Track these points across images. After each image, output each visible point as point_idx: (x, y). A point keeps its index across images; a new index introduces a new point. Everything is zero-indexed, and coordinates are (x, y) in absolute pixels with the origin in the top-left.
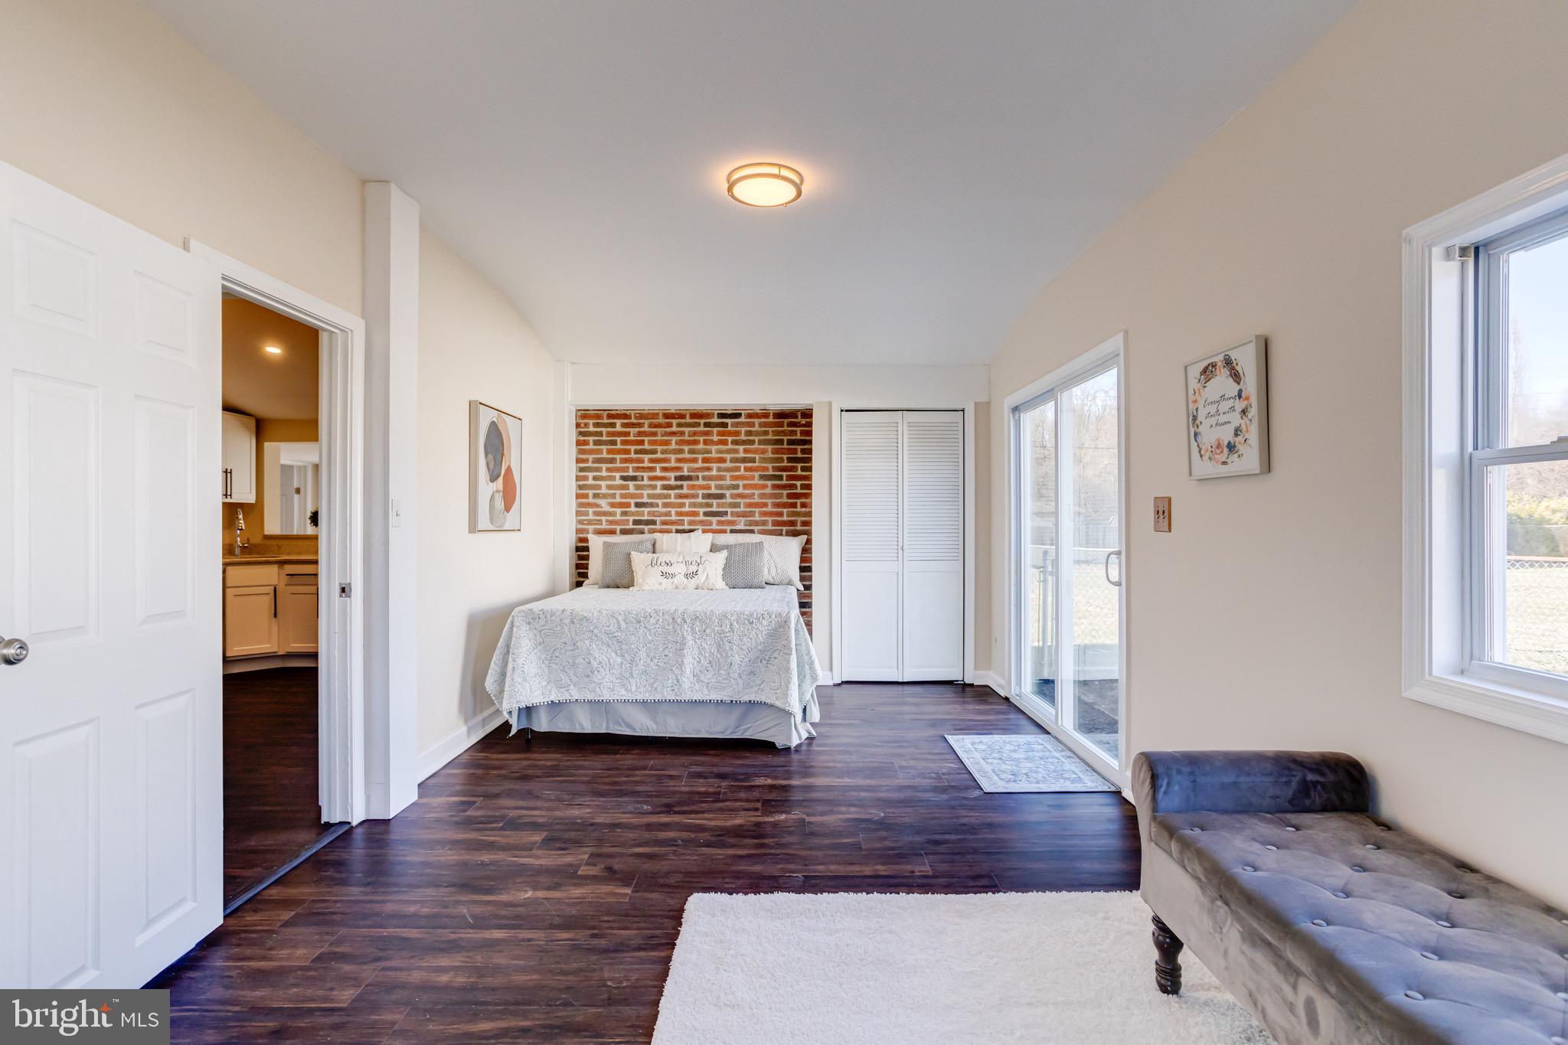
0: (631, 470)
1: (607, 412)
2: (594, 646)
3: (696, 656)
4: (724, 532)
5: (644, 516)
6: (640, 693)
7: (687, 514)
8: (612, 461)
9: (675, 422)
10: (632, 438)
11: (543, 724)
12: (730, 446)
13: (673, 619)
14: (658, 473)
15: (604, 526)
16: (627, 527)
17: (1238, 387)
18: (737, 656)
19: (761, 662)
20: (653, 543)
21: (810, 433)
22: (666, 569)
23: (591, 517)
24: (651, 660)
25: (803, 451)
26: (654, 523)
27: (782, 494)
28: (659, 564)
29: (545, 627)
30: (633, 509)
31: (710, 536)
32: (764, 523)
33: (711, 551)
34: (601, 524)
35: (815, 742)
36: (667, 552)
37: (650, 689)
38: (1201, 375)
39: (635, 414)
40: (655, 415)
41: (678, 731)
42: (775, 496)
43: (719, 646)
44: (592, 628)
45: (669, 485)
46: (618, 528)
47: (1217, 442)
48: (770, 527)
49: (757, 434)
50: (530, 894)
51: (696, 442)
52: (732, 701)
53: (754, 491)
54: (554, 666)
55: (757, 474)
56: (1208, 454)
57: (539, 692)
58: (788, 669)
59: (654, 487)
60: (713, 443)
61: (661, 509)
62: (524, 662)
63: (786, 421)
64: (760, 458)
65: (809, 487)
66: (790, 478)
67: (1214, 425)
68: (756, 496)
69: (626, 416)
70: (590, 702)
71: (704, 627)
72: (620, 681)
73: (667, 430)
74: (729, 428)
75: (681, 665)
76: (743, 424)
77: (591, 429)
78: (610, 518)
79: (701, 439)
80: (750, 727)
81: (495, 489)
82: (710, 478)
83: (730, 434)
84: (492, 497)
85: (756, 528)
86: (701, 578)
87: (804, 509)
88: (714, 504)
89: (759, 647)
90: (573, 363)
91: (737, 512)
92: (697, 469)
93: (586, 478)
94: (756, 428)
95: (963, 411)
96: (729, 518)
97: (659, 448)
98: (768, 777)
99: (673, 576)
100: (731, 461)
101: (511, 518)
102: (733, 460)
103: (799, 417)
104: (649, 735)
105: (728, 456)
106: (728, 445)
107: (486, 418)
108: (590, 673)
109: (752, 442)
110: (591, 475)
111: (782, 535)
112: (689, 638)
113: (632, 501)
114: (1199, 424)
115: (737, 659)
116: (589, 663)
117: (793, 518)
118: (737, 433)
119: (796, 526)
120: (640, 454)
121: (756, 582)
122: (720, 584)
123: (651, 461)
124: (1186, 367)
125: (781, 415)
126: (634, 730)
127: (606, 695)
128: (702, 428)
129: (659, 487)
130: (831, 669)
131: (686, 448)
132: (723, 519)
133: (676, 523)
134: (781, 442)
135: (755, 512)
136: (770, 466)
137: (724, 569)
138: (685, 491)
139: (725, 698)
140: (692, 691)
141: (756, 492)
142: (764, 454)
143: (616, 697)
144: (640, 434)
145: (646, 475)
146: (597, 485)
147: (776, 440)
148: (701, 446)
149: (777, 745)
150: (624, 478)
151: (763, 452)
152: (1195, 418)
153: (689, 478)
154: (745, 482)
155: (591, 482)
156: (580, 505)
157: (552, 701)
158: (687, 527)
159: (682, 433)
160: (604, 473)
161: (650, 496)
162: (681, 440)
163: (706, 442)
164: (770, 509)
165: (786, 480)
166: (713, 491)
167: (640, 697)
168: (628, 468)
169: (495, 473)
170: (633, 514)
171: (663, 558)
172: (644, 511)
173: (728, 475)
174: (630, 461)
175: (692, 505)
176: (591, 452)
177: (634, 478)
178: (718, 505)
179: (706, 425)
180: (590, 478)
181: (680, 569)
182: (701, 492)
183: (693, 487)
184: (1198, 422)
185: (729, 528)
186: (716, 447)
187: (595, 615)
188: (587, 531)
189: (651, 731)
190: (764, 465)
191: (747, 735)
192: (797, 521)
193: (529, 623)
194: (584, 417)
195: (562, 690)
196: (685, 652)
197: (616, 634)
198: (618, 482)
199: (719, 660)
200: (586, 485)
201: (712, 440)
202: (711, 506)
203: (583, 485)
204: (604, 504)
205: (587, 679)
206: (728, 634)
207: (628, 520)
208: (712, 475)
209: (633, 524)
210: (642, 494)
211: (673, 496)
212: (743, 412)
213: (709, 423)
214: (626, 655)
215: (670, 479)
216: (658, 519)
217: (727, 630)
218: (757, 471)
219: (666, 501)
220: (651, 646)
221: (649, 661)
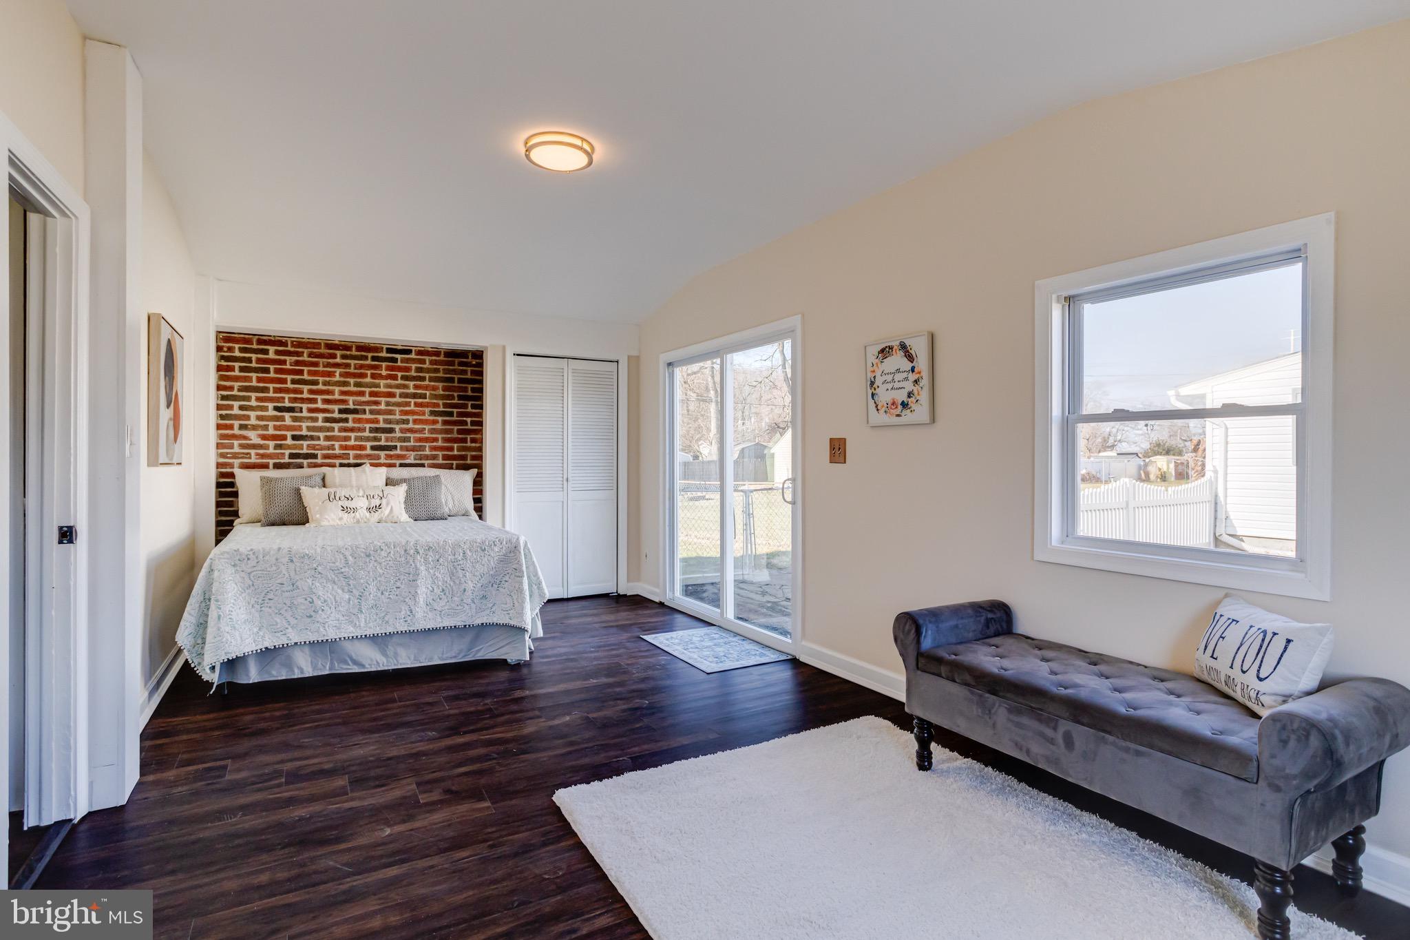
0: (287, 400)
1: (257, 337)
2: (318, 585)
3: (429, 586)
4: (394, 465)
5: (302, 449)
6: (370, 627)
7: (353, 448)
8: (264, 390)
9: (339, 353)
10: (288, 367)
11: (253, 675)
12: (400, 382)
13: (406, 551)
14: (320, 405)
15: (254, 460)
16: (282, 461)
17: (912, 365)
18: (470, 582)
19: (492, 586)
20: (320, 477)
21: (481, 373)
22: (346, 503)
23: (236, 449)
24: (382, 593)
25: (473, 390)
26: (315, 456)
27: (453, 429)
29: (255, 569)
30: (289, 441)
31: (384, 470)
32: (435, 457)
33: (388, 485)
34: (250, 458)
35: (535, 654)
36: (341, 486)
37: (380, 622)
38: (879, 353)
39: (292, 342)
40: (316, 345)
41: (409, 662)
42: (447, 432)
43: (452, 575)
44: (315, 565)
45: (332, 417)
46: (271, 462)
47: (892, 401)
48: (441, 461)
49: (428, 371)
50: (388, 831)
51: (363, 376)
52: (465, 626)
53: (424, 427)
54: (268, 609)
55: (427, 410)
56: (884, 409)
57: (250, 640)
58: (521, 591)
59: (315, 420)
60: (381, 377)
61: (322, 442)
62: (231, 609)
63: (457, 361)
64: (430, 394)
65: (480, 424)
66: (459, 414)
67: (889, 389)
68: (426, 431)
69: (281, 343)
70: (312, 644)
71: (437, 557)
72: (347, 618)
73: (329, 360)
74: (399, 364)
75: (415, 596)
76: (414, 361)
77: (237, 354)
78: (261, 451)
79: (369, 372)
80: (481, 649)
81: (169, 417)
82: (379, 412)
83: (400, 369)
84: (168, 426)
85: (426, 462)
86: (386, 511)
87: (473, 445)
88: (383, 438)
89: (491, 572)
91: (406, 447)
92: (364, 402)
93: (229, 407)
94: (427, 365)
95: (617, 362)
96: (398, 452)
97: (321, 379)
99: (355, 510)
100: (400, 396)
101: (177, 450)
102: (402, 395)
103: (471, 357)
104: (379, 669)
105: (398, 391)
106: (397, 380)
107: (164, 334)
108: (313, 614)
109: (423, 379)
110: (236, 404)
111: (452, 468)
112: (423, 568)
113: (289, 434)
114: (876, 387)
115: (471, 585)
116: (312, 603)
117: (464, 453)
118: (408, 369)
119: (467, 460)
120: (298, 384)
121: (439, 514)
122: (405, 517)
123: (312, 392)
124: (865, 347)
125: (453, 354)
126: (363, 666)
127: (331, 634)
128: (369, 362)
129: (320, 420)
131: (352, 381)
132: (392, 453)
133: (340, 457)
134: (451, 380)
135: (425, 446)
136: (441, 402)
137: (405, 502)
138: (350, 424)
139: (459, 624)
140: (424, 620)
141: (427, 427)
142: (433, 390)
143: (342, 635)
144: (297, 363)
145: (305, 406)
146: (244, 415)
147: (446, 377)
148: (368, 380)
149: (509, 661)
150: (278, 409)
151: (434, 388)
152: (872, 383)
153: (355, 411)
154: (416, 417)
155: (236, 411)
156: (222, 437)
158: (352, 461)
160: (253, 403)
161: (309, 429)
162: (346, 372)
163: (373, 376)
164: (440, 444)
165: (457, 417)
166: (382, 425)
167: (369, 632)
169: (170, 398)
170: (289, 447)
172: (302, 445)
173: (397, 409)
174: (287, 391)
175: (358, 439)
176: (236, 379)
177: (291, 410)
178: (387, 440)
179: (374, 359)
180: (235, 408)
182: (368, 426)
183: (359, 421)
184: (875, 386)
185: (398, 462)
186: (385, 382)
188: (232, 466)
189: (381, 665)
190: (435, 401)
191: (479, 656)
192: (467, 455)
193: (234, 566)
194: (227, 340)
195: (277, 634)
196: (419, 582)
197: (343, 570)
198: (271, 413)
199: (452, 588)
200: (231, 415)
201: (380, 374)
202: (380, 440)
203: (226, 414)
204: (254, 437)
205: (309, 620)
206: (461, 562)
207: (284, 454)
208: (381, 409)
209: (289, 458)
210: (300, 426)
211: (336, 429)
212: (413, 349)
213: (378, 357)
214: (354, 591)
215: (333, 412)
216: (319, 453)
217: (460, 558)
218: (428, 407)
219: (328, 434)
220: (382, 579)
221: (379, 594)
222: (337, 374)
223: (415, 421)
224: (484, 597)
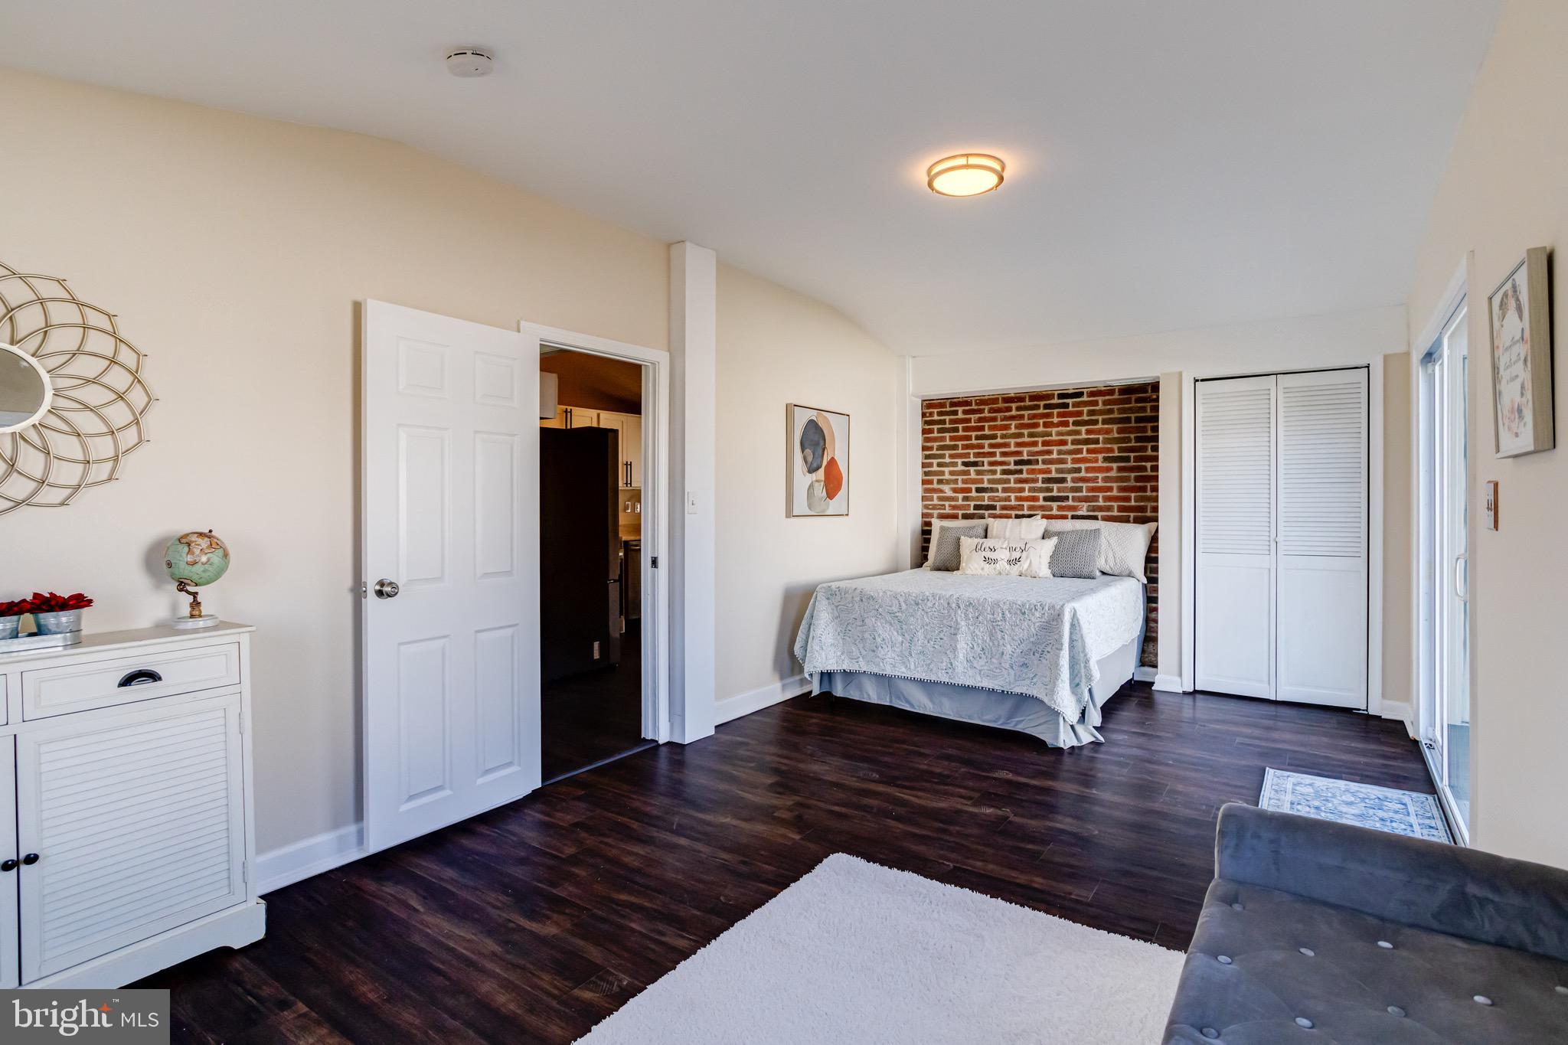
0: (972, 456)
1: (950, 400)
2: (879, 624)
3: (969, 643)
4: (1065, 517)
5: (984, 501)
6: (918, 672)
7: (1027, 499)
8: (955, 447)
9: (1014, 406)
10: (973, 424)
11: (840, 689)
12: (1071, 428)
13: (948, 604)
14: (998, 458)
15: (947, 511)
16: (968, 512)
18: (1009, 646)
19: (1034, 654)
20: (984, 527)
21: (1156, 409)
22: (988, 554)
23: (936, 502)
24: (928, 642)
25: (1149, 429)
26: (994, 508)
27: (1129, 477)
28: (983, 549)
29: (840, 603)
30: (974, 494)
31: (1046, 522)
32: (1109, 509)
33: (1043, 538)
34: (945, 509)
35: (1103, 749)
36: (995, 537)
37: (926, 669)
38: (1500, 309)
39: (976, 400)
40: (994, 401)
42: (1123, 479)
43: (991, 635)
44: (877, 607)
45: (1009, 470)
46: (960, 512)
47: (1511, 405)
48: (1116, 513)
49: (1101, 412)
51: (1036, 425)
52: (1003, 691)
53: (1098, 475)
54: (848, 638)
55: (1100, 456)
56: (1507, 423)
57: (834, 661)
59: (994, 472)
60: (1052, 425)
61: (1000, 494)
62: (822, 633)
63: (1134, 397)
64: (1104, 438)
65: (1155, 469)
66: (1137, 459)
68: (1100, 480)
69: (967, 403)
70: (875, 675)
71: (977, 614)
72: (901, 658)
73: (1006, 414)
74: (1071, 409)
75: (955, 650)
76: (1085, 404)
77: (936, 417)
78: (953, 503)
79: (1041, 421)
80: (1023, 720)
81: (814, 479)
82: (1051, 462)
83: (1071, 414)
84: (811, 486)
85: (1100, 514)
87: (1151, 494)
88: (1055, 488)
89: (1032, 639)
90: (914, 357)
91: (1079, 497)
92: (1037, 452)
93: (931, 465)
94: (1100, 407)
95: (1368, 367)
96: (1070, 503)
97: (999, 433)
98: (1011, 771)
99: (995, 561)
100: (1073, 444)
101: (836, 504)
102: (1074, 442)
103: (1150, 391)
104: (926, 713)
105: (1070, 438)
106: (1069, 426)
107: (801, 419)
108: (875, 649)
109: (1096, 422)
110: (935, 462)
111: (1128, 522)
112: (963, 623)
113: (973, 487)
115: (1009, 649)
116: (874, 639)
117: (1142, 504)
118: (1080, 414)
119: (1146, 512)
120: (981, 439)
121: (1085, 572)
122: (1045, 571)
123: (991, 446)
125: (1128, 390)
127: (889, 671)
128: (1041, 411)
129: (999, 472)
130: (1180, 675)
131: (1026, 432)
132: (1064, 504)
133: (1015, 508)
134: (1127, 420)
135: (1099, 496)
136: (1116, 446)
137: (1051, 557)
138: (1024, 476)
139: (996, 688)
140: (964, 676)
141: (1100, 475)
142: (1107, 433)
143: (897, 674)
144: (980, 420)
145: (986, 460)
146: (941, 471)
147: (1121, 418)
148: (1041, 429)
149: (1048, 743)
150: (965, 464)
151: (1108, 432)
153: (1028, 462)
154: (1088, 465)
155: (935, 468)
156: (926, 491)
157: (844, 670)
158: (1026, 512)
159: (1022, 417)
160: (947, 460)
161: (990, 481)
162: (1021, 424)
163: (1046, 425)
164: (1115, 493)
165: (1134, 462)
166: (1054, 475)
167: (917, 676)
168: (969, 454)
169: (815, 465)
170: (974, 499)
171: (988, 543)
172: (984, 497)
173: (1069, 457)
174: (972, 447)
175: (1031, 490)
176: (935, 440)
177: (975, 464)
178: (1059, 490)
179: (1046, 407)
180: (935, 465)
181: (1003, 555)
182: (1040, 477)
183: (1032, 471)
185: (1070, 514)
186: (1057, 429)
187: (880, 595)
188: (931, 516)
189: (928, 710)
190: (1109, 446)
191: (1019, 728)
192: (1147, 506)
193: (828, 599)
194: (930, 406)
195: (853, 661)
196: (959, 637)
197: (897, 614)
198: (960, 468)
199: (991, 648)
200: (931, 471)
201: (1052, 422)
202: (1051, 490)
203: (929, 471)
204: (947, 489)
205: (873, 654)
206: (1000, 623)
207: (969, 505)
208: (1053, 459)
209: (974, 509)
210: (983, 479)
211: (1012, 481)
212: (1085, 391)
213: (1049, 404)
214: (906, 635)
215: (1008, 464)
216: (998, 504)
217: (999, 619)
218: (1101, 453)
219: (1005, 486)
220: (928, 628)
221: (926, 642)
222: (1013, 427)
223: (1088, 470)
224: (1025, 665)
